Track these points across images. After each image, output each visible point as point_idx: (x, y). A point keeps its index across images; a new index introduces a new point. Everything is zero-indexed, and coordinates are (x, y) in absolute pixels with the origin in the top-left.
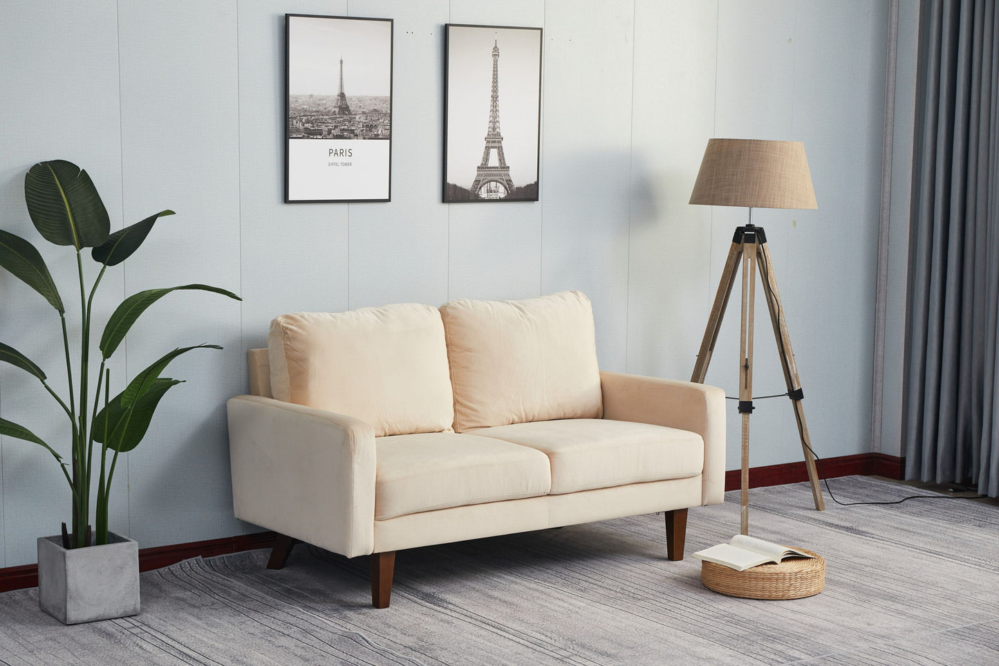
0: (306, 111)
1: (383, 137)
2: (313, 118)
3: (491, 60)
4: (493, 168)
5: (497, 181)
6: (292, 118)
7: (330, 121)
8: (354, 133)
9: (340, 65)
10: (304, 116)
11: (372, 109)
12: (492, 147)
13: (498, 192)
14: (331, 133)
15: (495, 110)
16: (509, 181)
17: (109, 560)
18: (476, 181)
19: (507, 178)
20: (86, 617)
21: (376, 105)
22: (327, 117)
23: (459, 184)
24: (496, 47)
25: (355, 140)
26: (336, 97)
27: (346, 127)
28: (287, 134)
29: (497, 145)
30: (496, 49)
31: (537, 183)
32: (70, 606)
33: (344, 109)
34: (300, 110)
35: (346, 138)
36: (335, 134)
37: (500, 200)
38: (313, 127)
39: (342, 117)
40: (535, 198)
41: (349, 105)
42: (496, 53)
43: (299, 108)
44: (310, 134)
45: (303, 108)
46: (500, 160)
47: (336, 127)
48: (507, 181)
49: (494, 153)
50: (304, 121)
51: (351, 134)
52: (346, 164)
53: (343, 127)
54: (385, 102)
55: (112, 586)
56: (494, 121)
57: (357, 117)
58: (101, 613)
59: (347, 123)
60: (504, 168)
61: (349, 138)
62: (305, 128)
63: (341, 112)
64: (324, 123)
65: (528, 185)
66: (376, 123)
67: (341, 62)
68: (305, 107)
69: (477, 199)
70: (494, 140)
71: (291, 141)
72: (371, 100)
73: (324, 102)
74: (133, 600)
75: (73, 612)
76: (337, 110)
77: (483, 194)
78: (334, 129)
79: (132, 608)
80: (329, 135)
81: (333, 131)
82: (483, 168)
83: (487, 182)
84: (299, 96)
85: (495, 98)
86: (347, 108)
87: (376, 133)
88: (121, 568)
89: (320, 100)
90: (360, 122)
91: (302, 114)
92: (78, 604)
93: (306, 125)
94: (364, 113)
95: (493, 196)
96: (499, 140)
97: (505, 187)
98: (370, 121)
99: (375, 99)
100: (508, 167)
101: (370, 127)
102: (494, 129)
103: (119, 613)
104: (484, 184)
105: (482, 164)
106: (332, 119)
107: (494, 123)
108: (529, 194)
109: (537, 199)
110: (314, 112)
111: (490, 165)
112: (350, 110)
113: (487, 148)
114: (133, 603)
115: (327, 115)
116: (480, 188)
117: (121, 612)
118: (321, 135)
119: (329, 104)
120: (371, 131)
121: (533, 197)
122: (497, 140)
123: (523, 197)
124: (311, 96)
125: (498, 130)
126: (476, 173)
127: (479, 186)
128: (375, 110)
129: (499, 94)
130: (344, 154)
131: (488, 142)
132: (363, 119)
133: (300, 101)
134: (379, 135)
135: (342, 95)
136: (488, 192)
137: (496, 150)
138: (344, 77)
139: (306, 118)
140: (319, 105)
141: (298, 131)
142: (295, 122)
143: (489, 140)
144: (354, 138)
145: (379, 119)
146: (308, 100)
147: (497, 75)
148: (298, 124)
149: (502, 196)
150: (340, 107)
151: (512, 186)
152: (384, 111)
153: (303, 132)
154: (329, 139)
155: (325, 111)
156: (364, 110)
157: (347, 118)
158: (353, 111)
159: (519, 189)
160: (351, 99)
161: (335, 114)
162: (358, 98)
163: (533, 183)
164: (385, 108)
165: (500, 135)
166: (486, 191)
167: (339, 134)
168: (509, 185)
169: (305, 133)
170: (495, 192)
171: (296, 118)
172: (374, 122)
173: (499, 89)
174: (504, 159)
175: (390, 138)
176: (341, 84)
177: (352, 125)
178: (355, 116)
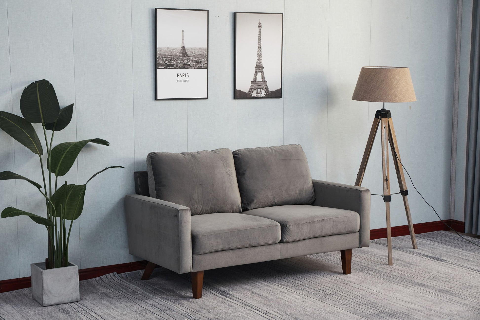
0: (165, 55)
1: (204, 67)
2: (169, 58)
3: (258, 29)
4: (259, 82)
5: (261, 88)
7: (177, 60)
8: (189, 66)
9: (182, 32)
11: (198, 54)
12: (258, 72)
13: (261, 93)
14: (178, 66)
15: (259, 53)
16: (267, 88)
17: (64, 275)
18: (250, 88)
19: (266, 87)
20: (53, 303)
21: (200, 52)
22: (176, 58)
24: (260, 23)
25: (190, 69)
26: (181, 48)
27: (185, 63)
28: (156, 67)
29: (261, 71)
30: (260, 24)
31: (281, 89)
32: (45, 297)
33: (184, 53)
34: (163, 55)
35: (185, 68)
36: (180, 66)
37: (263, 98)
38: (169, 63)
39: (184, 58)
41: (187, 52)
42: (260, 26)
44: (168, 66)
46: (262, 78)
47: (180, 63)
48: (266, 88)
49: (259, 75)
50: (164, 60)
51: (188, 66)
52: (186, 81)
53: (184, 63)
54: (204, 50)
55: (66, 288)
56: (259, 59)
57: (191, 58)
58: (60, 301)
59: (186, 61)
60: (264, 82)
61: (187, 68)
62: (165, 64)
63: (183, 56)
64: (175, 61)
65: (276, 90)
66: (200, 61)
67: (183, 31)
68: (165, 53)
69: (251, 97)
70: (259, 68)
71: (158, 70)
72: (198, 49)
73: (175, 51)
74: (76, 294)
75: (46, 300)
76: (181, 54)
77: (254, 95)
78: (180, 64)
79: (75, 298)
80: (177, 67)
81: (179, 65)
82: (254, 82)
83: (256, 89)
84: (162, 48)
85: (260, 48)
86: (186, 54)
87: (200, 65)
88: (70, 279)
89: (173, 50)
90: (193, 60)
91: (164, 57)
92: (49, 296)
93: (166, 62)
94: (194, 56)
95: (259, 96)
96: (262, 68)
97: (265, 91)
98: (197, 60)
99: (200, 49)
100: (267, 81)
101: (197, 63)
102: (259, 63)
103: (69, 301)
104: (255, 90)
105: (253, 80)
106: (179, 59)
108: (277, 94)
109: (281, 97)
110: (169, 56)
111: (257, 80)
112: (187, 55)
113: (256, 73)
114: (76, 295)
115: (176, 57)
116: (253, 92)
117: (70, 300)
118: (173, 67)
119: (177, 51)
120: (198, 64)
121: (280, 96)
122: (261, 68)
123: (274, 96)
124: (168, 48)
125: (261, 63)
126: (250, 85)
127: (252, 91)
128: (200, 54)
129: (262, 46)
130: (185, 76)
131: (256, 69)
132: (194, 59)
133: (163, 50)
134: (202, 66)
135: (183, 47)
137: (260, 73)
138: (184, 39)
139: (166, 59)
140: (172, 52)
141: (162, 65)
142: (160, 60)
143: (257, 68)
144: (190, 68)
145: (202, 59)
146: (167, 50)
147: (260, 36)
148: (162, 62)
149: (264, 95)
150: (182, 53)
151: (269, 90)
152: (204, 55)
153: (164, 65)
154: (177, 69)
155: (175, 55)
156: (195, 54)
157: (186, 58)
158: (189, 55)
159: (272, 92)
160: (188, 49)
161: (180, 57)
162: (192, 48)
163: (279, 89)
164: (205, 53)
165: (262, 66)
166: (255, 93)
167: (182, 66)
168: (267, 90)
169: (165, 66)
170: (260, 94)
171: (160, 59)
172: (199, 60)
173: (262, 43)
174: (264, 78)
175: (207, 68)
176: (183, 42)
177: (189, 62)
178: (190, 57)
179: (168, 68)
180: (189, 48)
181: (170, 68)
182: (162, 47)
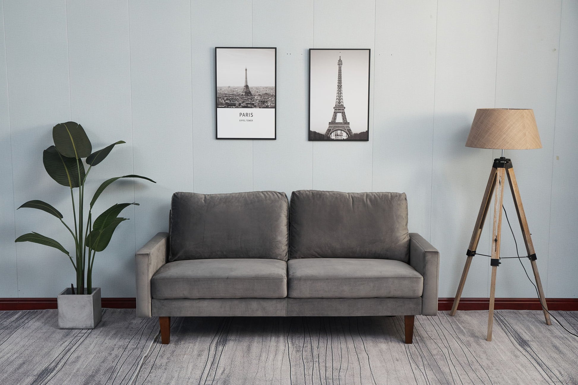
0: (226, 94)
1: (271, 107)
2: (230, 97)
3: (338, 66)
4: (339, 123)
5: (341, 130)
6: (219, 98)
7: (240, 99)
8: (254, 105)
9: (245, 71)
10: (225, 97)
11: (264, 93)
12: (338, 112)
13: (342, 136)
15: (340, 93)
16: (349, 130)
18: (328, 130)
19: (348, 128)
21: (266, 91)
22: (238, 97)
23: (317, 131)
24: (340, 59)
26: (244, 87)
27: (249, 102)
28: (217, 105)
29: (341, 111)
30: (340, 61)
31: (368, 132)
33: (247, 91)
34: (223, 94)
35: (249, 108)
36: (243, 106)
37: (344, 140)
38: (230, 102)
39: (247, 97)
40: (367, 139)
41: (251, 91)
42: (340, 63)
43: (222, 93)
44: (228, 106)
45: (225, 93)
46: (343, 119)
48: (348, 130)
49: (339, 116)
50: (225, 99)
51: (253, 106)
52: (250, 121)
53: (247, 102)
54: (272, 89)
57: (256, 97)
58: (74, 326)
59: (250, 100)
60: (345, 123)
61: (251, 108)
62: (226, 103)
63: (246, 95)
64: (237, 100)
65: (361, 133)
66: (267, 100)
67: (246, 70)
68: (225, 92)
69: (329, 139)
70: (339, 108)
71: (218, 109)
72: (264, 88)
73: (237, 90)
76: (244, 94)
77: (333, 136)
78: (242, 103)
79: (90, 326)
80: (239, 106)
81: (242, 104)
82: (332, 123)
85: (340, 87)
86: (250, 93)
87: (266, 105)
89: (234, 89)
90: (258, 99)
91: (224, 96)
93: (227, 101)
94: (259, 95)
95: (339, 138)
96: (343, 108)
97: (347, 133)
98: (263, 99)
99: (266, 88)
100: (349, 123)
101: (263, 102)
102: (339, 103)
103: (83, 327)
104: (334, 131)
105: (332, 121)
106: (241, 98)
107: (340, 100)
108: (364, 137)
109: (368, 141)
110: (231, 95)
111: (337, 121)
113: (335, 113)
115: (238, 96)
118: (235, 106)
119: (239, 90)
120: (264, 104)
122: (341, 108)
123: (358, 139)
124: (229, 87)
125: (342, 103)
126: (328, 126)
127: (330, 133)
128: (266, 94)
129: (342, 84)
130: (248, 115)
131: (335, 110)
132: (259, 98)
133: (223, 89)
134: (268, 106)
135: (247, 86)
136: (335, 136)
137: (341, 114)
138: (248, 78)
140: (233, 91)
141: (222, 104)
142: (220, 100)
143: (336, 108)
144: (254, 108)
145: (268, 98)
146: (227, 89)
147: (341, 74)
148: (222, 101)
149: (345, 138)
150: (246, 92)
151: (351, 133)
152: (271, 94)
153: (224, 105)
154: (239, 108)
155: (237, 94)
156: (260, 94)
157: (249, 98)
158: (253, 94)
159: (356, 135)
160: (252, 88)
161: (243, 96)
162: (256, 87)
163: (365, 131)
164: (272, 92)
165: (343, 106)
166: (334, 135)
167: (245, 105)
168: (349, 132)
169: (226, 105)
170: (340, 136)
171: (221, 98)
172: (265, 100)
173: (342, 82)
174: (346, 119)
175: (275, 107)
176: (246, 81)
177: (253, 101)
178: (254, 97)
179: (229, 108)
180: (254, 87)
181: (232, 107)
182: (222, 86)
